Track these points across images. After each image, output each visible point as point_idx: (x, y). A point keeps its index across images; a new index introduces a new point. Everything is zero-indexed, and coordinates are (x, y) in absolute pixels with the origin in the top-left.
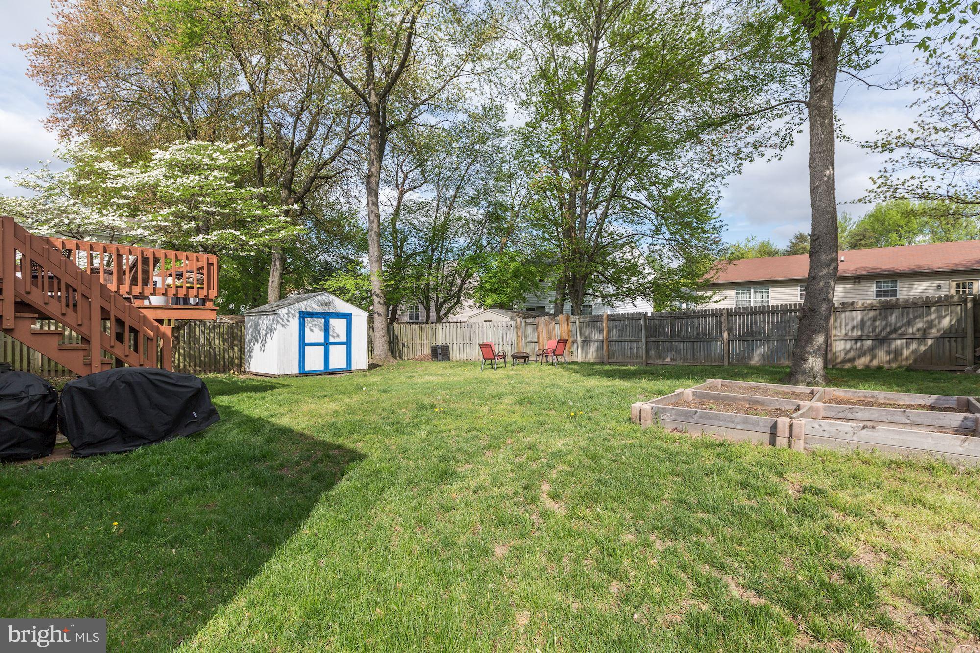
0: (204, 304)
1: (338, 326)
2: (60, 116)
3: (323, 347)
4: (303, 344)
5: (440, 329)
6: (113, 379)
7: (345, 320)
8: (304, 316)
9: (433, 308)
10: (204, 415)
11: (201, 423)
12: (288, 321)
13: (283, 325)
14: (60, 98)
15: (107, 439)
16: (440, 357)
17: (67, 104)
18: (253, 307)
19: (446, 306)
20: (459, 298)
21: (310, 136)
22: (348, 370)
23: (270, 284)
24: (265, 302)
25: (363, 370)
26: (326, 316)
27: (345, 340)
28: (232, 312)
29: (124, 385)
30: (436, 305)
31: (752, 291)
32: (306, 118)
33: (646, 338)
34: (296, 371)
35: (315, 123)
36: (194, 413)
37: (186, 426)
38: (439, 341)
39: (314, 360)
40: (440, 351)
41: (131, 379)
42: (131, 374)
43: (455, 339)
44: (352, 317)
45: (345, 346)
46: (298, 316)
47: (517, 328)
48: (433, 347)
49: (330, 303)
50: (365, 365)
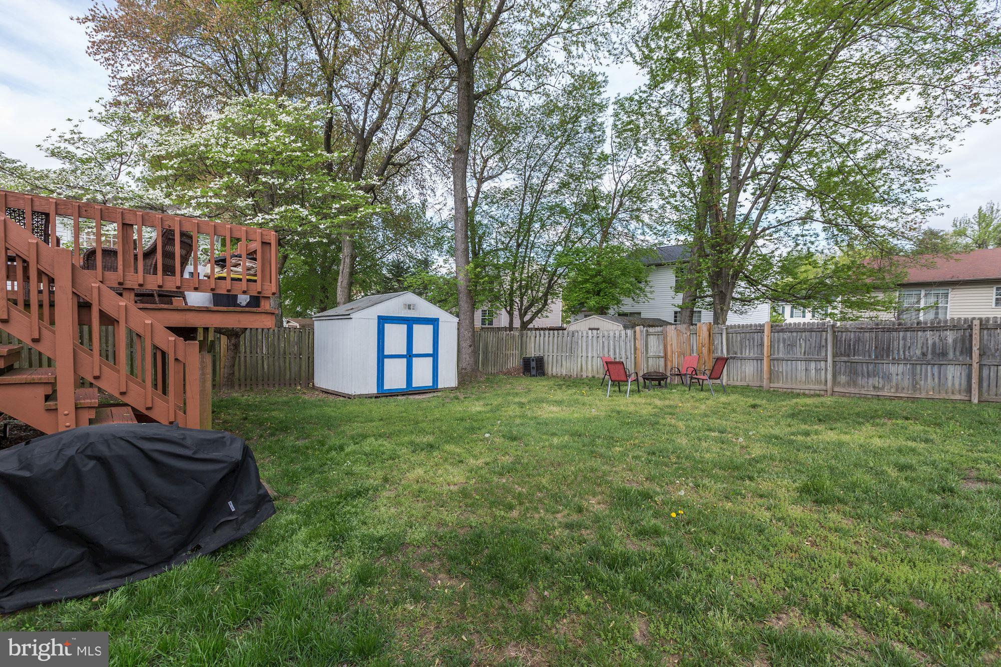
0: (258, 305)
1: (423, 334)
2: (123, 99)
3: (405, 360)
4: (381, 357)
5: (533, 338)
6: (71, 452)
7: (432, 326)
8: (383, 320)
9: (516, 313)
10: (247, 507)
11: (243, 521)
14: (121, 78)
15: (60, 570)
16: (534, 372)
17: (128, 86)
18: (323, 309)
19: (534, 309)
20: (546, 301)
21: (383, 116)
22: (433, 389)
23: (339, 284)
24: (335, 304)
25: (452, 389)
26: (410, 322)
27: (431, 352)
28: (298, 315)
29: (92, 463)
30: (520, 310)
31: (923, 293)
32: (377, 96)
33: (834, 356)
34: (374, 390)
35: (387, 100)
36: (231, 504)
37: (215, 530)
38: (532, 351)
39: (395, 377)
40: (533, 364)
41: (104, 450)
42: (106, 442)
43: (551, 351)
44: (440, 323)
45: (431, 359)
46: (376, 321)
47: (635, 339)
48: (524, 359)
49: (414, 305)
50: (453, 383)
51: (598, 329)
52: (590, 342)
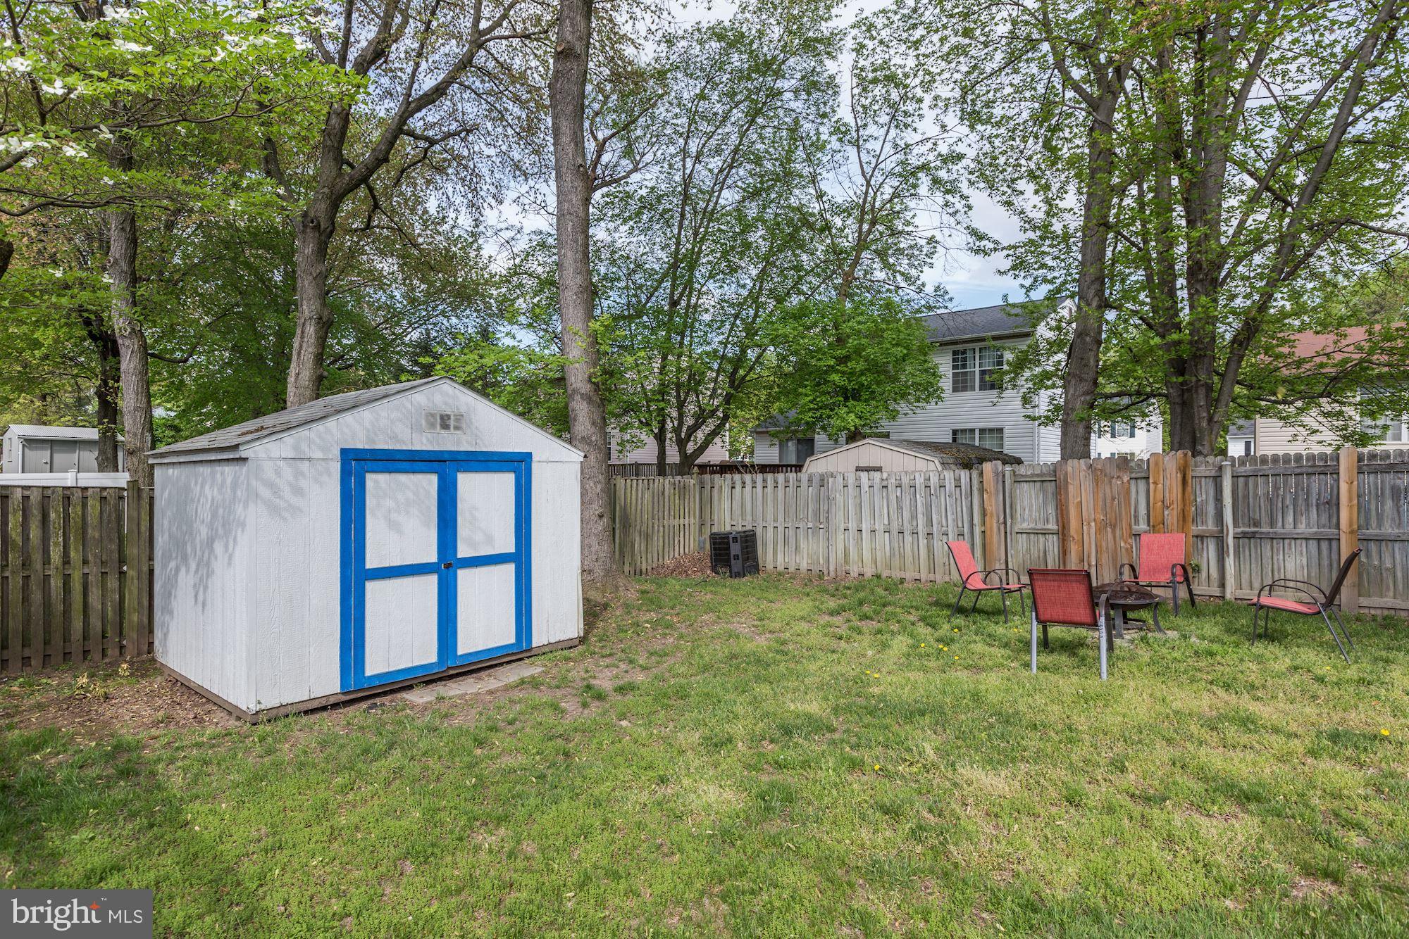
1: (487, 499)
3: (433, 579)
4: (355, 577)
5: (726, 490)
7: (510, 478)
8: (358, 463)
9: (671, 438)
12: (298, 491)
13: (274, 510)
16: (737, 565)
22: (520, 652)
23: (291, 379)
25: (569, 645)
26: (446, 467)
27: (511, 549)
34: (329, 685)
38: (727, 520)
39: (401, 634)
40: (735, 549)
43: (770, 517)
44: (534, 466)
45: (510, 568)
46: (336, 467)
47: (982, 491)
48: (714, 537)
49: (459, 417)
50: (572, 627)
51: (879, 469)
52: (865, 498)
